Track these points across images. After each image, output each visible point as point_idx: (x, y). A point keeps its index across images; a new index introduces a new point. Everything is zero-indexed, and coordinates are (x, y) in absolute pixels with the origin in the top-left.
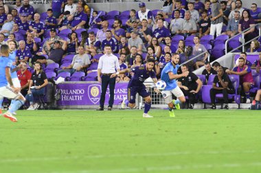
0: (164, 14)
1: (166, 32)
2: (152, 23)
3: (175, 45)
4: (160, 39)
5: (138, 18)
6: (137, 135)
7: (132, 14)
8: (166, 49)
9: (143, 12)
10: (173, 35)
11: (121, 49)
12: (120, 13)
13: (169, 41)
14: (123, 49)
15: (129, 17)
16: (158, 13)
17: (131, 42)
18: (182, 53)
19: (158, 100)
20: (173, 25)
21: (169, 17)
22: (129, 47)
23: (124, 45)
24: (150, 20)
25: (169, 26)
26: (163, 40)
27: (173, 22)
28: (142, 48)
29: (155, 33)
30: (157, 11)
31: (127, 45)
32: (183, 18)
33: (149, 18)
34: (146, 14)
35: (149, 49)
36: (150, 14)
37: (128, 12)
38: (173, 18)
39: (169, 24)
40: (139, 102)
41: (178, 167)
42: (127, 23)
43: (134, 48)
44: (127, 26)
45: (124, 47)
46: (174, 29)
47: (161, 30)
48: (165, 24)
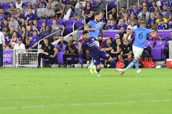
0: (33, 5)
1: (34, 17)
2: (25, 11)
3: (40, 26)
4: (30, 22)
5: (15, 7)
6: (15, 85)
7: (11, 5)
8: (34, 28)
9: (19, 3)
10: (38, 19)
11: (4, 28)
12: (3, 4)
13: (36, 23)
14: (5, 28)
15: (10, 7)
16: (29, 4)
17: (11, 24)
18: (44, 30)
19: (29, 62)
20: (38, 12)
21: (36, 7)
22: (9, 26)
23: (6, 25)
24: (23, 9)
25: (36, 13)
26: (32, 22)
27: (38, 10)
28: (18, 28)
29: (26, 17)
30: (28, 3)
31: (8, 25)
32: (45, 7)
33: (22, 7)
34: (21, 5)
35: (23, 28)
36: (23, 5)
37: (9, 3)
38: (39, 8)
39: (36, 12)
40: (16, 63)
41: (42, 106)
42: (8, 11)
43: (13, 28)
44: (8, 13)
45: (6, 27)
46: (39, 15)
47: (30, 15)
48: (33, 12)
